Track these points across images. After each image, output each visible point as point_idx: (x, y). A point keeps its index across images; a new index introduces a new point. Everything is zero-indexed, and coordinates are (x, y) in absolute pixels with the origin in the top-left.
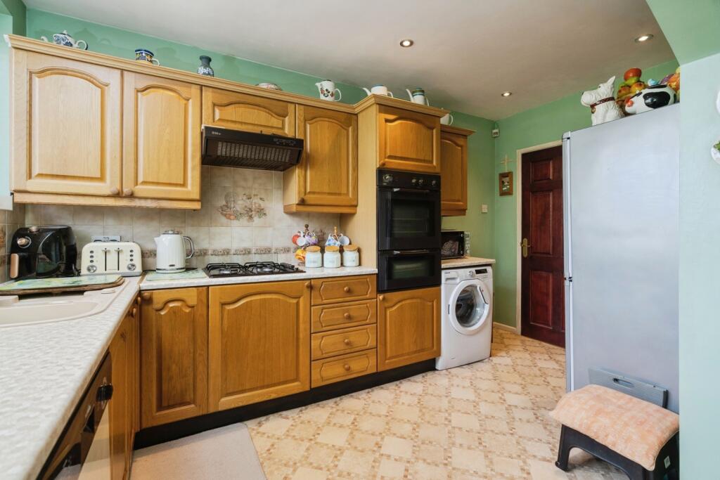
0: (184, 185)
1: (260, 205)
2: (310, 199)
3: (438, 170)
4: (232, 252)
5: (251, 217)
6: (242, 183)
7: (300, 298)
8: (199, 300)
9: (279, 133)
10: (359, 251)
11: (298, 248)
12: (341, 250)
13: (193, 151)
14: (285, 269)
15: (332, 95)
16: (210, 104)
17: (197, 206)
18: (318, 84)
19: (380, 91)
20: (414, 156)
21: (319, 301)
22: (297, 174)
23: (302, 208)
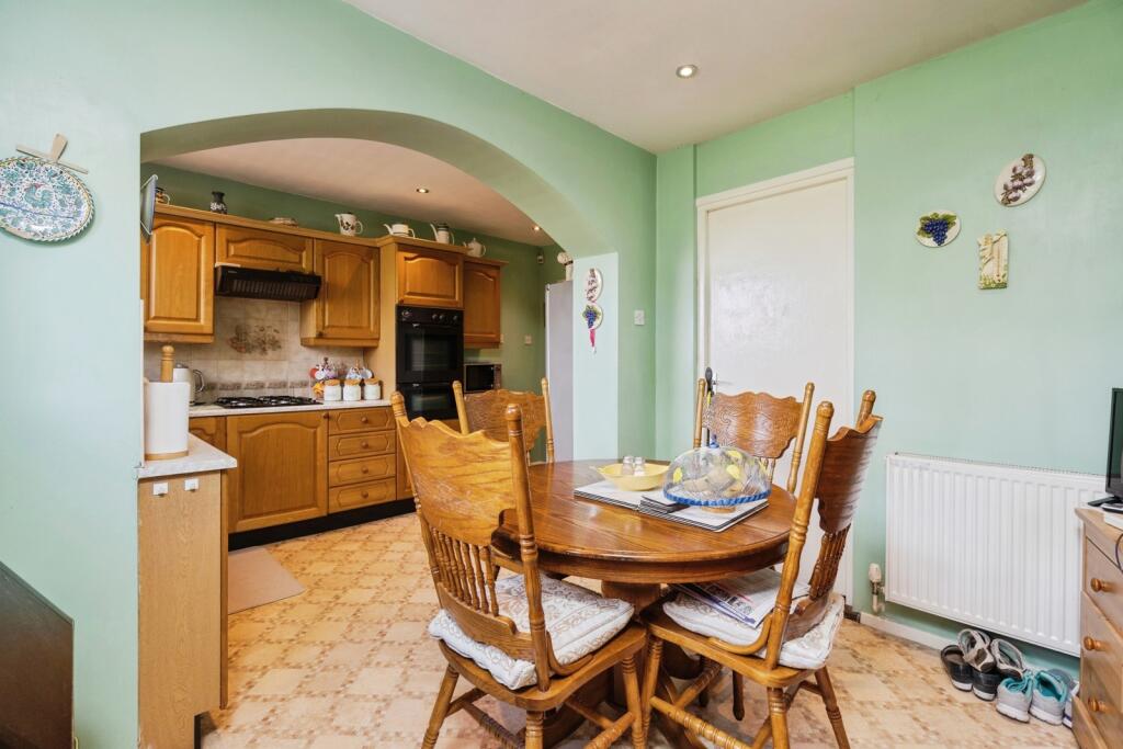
0: (197, 319)
1: (274, 337)
2: (329, 332)
3: (460, 306)
4: (243, 386)
5: (264, 350)
6: (257, 315)
7: (316, 427)
8: (218, 428)
9: (295, 268)
10: (381, 384)
11: (316, 382)
12: (362, 384)
13: (206, 287)
14: (302, 401)
15: (352, 228)
16: (224, 240)
17: (209, 340)
18: (338, 216)
19: (400, 229)
20: (434, 292)
21: (337, 431)
22: (315, 307)
23: (321, 342)
